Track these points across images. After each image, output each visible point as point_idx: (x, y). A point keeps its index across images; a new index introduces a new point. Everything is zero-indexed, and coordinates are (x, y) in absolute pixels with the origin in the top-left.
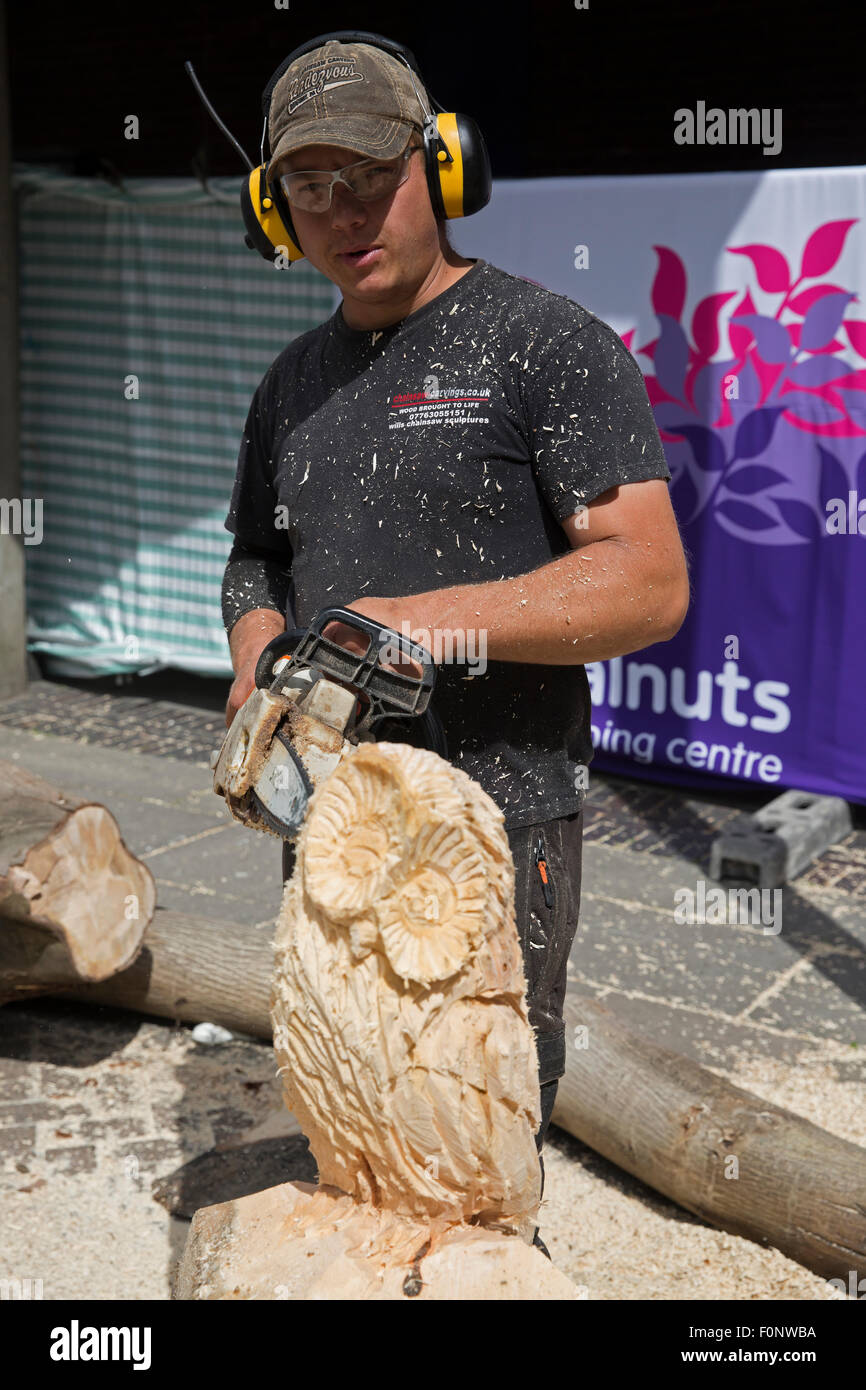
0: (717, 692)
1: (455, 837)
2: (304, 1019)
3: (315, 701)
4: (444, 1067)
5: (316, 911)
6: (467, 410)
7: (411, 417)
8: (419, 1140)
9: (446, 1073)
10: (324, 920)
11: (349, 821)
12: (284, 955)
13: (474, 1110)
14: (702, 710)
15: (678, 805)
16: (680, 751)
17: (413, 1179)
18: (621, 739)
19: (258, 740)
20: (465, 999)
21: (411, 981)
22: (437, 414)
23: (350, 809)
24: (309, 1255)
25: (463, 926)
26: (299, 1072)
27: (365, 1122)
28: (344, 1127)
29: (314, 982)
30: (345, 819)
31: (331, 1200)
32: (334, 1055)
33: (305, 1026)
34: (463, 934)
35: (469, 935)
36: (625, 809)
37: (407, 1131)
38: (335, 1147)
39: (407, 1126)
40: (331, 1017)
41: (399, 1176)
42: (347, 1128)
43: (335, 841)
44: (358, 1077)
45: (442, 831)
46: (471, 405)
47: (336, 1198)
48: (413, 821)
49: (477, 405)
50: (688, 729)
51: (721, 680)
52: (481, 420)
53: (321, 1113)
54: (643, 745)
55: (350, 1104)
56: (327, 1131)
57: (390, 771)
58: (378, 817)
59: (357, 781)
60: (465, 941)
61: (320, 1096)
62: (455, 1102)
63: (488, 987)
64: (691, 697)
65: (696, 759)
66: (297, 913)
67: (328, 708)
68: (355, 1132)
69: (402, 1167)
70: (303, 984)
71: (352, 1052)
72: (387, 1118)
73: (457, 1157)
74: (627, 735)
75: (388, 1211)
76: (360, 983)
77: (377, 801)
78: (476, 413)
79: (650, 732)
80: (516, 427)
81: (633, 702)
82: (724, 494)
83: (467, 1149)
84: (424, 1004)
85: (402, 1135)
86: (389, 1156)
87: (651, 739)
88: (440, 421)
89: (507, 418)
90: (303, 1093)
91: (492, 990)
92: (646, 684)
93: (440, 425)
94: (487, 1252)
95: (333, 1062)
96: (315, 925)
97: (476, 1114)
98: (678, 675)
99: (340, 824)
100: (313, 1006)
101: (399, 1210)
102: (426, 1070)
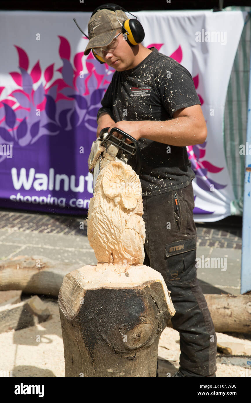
0: (86, 182)
1: (134, 179)
2: (102, 221)
3: (109, 149)
4: (133, 228)
5: (105, 197)
6: (146, 92)
7: (135, 93)
8: (126, 245)
9: (133, 229)
10: (107, 198)
11: (111, 177)
12: (97, 208)
13: (137, 237)
14: (80, 189)
15: (74, 221)
16: (74, 203)
17: (124, 254)
18: (54, 201)
19: (95, 158)
20: (136, 214)
21: (128, 209)
22: (140, 93)
23: (111, 175)
24: (103, 273)
25: (136, 198)
26: (100, 233)
27: (116, 242)
28: (110, 244)
29: (105, 212)
30: (110, 177)
31: (102, 265)
32: (110, 227)
33: (102, 222)
34: (136, 199)
35: (137, 199)
36: (58, 223)
37: (124, 243)
38: (107, 250)
39: (124, 242)
40: (110, 219)
41: (121, 254)
42: (111, 244)
43: (108, 182)
44: (116, 231)
45: (132, 178)
46: (146, 91)
47: (103, 264)
48: (127, 175)
49: (148, 91)
50: (76, 195)
51: (87, 178)
52: (148, 95)
53: (104, 242)
54: (62, 202)
55: (112, 238)
56: (105, 246)
57: (121, 166)
58: (118, 176)
59: (112, 169)
60: (136, 201)
61: (104, 238)
62: (134, 235)
63: (139, 211)
64: (77, 185)
65: (80, 205)
66: (100, 198)
67: (112, 151)
68: (112, 245)
69: (122, 252)
70: (103, 213)
71: (114, 226)
72: (121, 240)
73: (134, 248)
74: (56, 199)
75: (116, 264)
76: (116, 211)
77: (117, 172)
78: (148, 93)
79: (64, 197)
80: (157, 96)
81: (58, 188)
82: (88, 117)
83: (136, 246)
84: (129, 214)
85: (123, 244)
86: (120, 249)
87: (64, 200)
88: (140, 95)
89: (154, 94)
90: (100, 239)
91: (140, 212)
92: (62, 182)
93: (140, 96)
94: (140, 268)
95: (110, 229)
96: (105, 200)
97: (138, 238)
98: (73, 178)
99: (109, 178)
100: (105, 217)
101: (119, 263)
102: (129, 229)
